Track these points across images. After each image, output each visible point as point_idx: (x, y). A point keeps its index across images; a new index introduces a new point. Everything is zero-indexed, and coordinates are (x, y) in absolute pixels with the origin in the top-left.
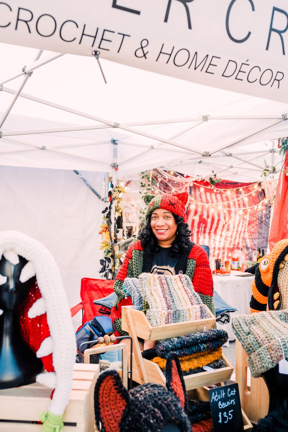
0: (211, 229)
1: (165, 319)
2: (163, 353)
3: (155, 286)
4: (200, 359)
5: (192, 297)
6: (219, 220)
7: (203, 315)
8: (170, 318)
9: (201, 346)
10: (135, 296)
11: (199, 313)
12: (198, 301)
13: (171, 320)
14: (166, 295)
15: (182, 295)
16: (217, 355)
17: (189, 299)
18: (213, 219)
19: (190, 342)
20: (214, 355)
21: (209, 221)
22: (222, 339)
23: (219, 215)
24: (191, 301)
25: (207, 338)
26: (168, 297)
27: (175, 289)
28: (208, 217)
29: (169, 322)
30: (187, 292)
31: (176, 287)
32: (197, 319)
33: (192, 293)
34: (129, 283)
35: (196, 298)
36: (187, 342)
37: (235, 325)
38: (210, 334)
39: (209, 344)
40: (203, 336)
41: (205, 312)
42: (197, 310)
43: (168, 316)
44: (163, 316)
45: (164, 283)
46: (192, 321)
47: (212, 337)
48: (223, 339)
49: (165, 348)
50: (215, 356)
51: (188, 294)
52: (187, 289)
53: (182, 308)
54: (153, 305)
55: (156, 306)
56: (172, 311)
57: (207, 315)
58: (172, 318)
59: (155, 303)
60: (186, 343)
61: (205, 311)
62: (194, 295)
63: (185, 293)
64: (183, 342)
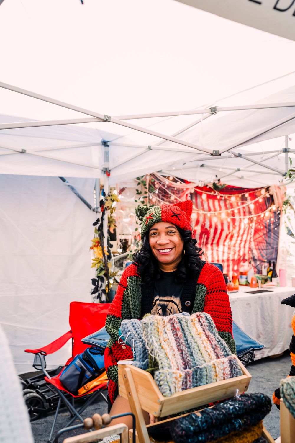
0: (213, 240)
1: (181, 383)
2: (182, 440)
3: (166, 333)
4: (234, 441)
5: (217, 345)
6: (222, 230)
7: (234, 372)
8: (188, 382)
9: (235, 423)
10: (137, 348)
11: (228, 370)
12: (225, 350)
13: (190, 383)
14: (181, 346)
15: (203, 343)
16: (257, 432)
17: (212, 349)
18: (216, 229)
19: (221, 419)
20: (252, 432)
21: (212, 231)
22: (263, 408)
23: (222, 224)
24: (216, 351)
25: (244, 411)
26: (184, 349)
27: (194, 336)
28: (211, 226)
29: (188, 386)
30: (210, 338)
31: (194, 333)
32: (226, 378)
33: (217, 339)
34: (127, 328)
35: (222, 347)
36: (215, 420)
37: (287, 394)
38: (247, 403)
39: (246, 418)
40: (237, 408)
41: (235, 367)
42: (225, 365)
43: (186, 378)
44: (179, 379)
45: (178, 328)
46: (220, 383)
47: (251, 407)
48: (265, 409)
49: (184, 432)
50: (254, 433)
51: (211, 342)
52: (209, 334)
53: (205, 365)
54: (164, 364)
55: (169, 364)
56: (191, 371)
57: (239, 371)
58: (192, 381)
59: (166, 361)
60: (214, 421)
61: (237, 365)
62: (220, 343)
63: (207, 341)
64: (210, 421)
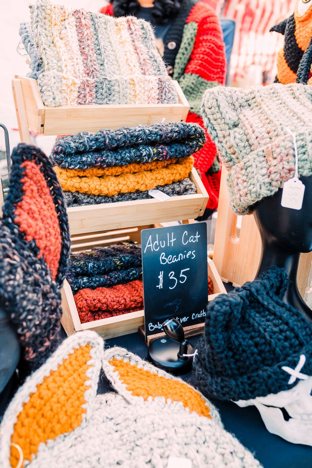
1: (76, 94)
2: (58, 156)
3: (65, 28)
4: (143, 175)
5: (148, 61)
6: (272, 13)
7: (164, 97)
8: (88, 95)
9: (143, 150)
10: (33, 53)
11: (155, 92)
12: (158, 69)
13: (91, 98)
14: (87, 48)
15: (126, 55)
16: (180, 171)
17: (139, 64)
18: (264, 11)
19: (118, 140)
20: (173, 170)
21: (258, 13)
22: (193, 142)
23: (273, 5)
24: (143, 68)
25: (158, 137)
26: (92, 54)
27: (113, 42)
28: (257, 6)
29: (87, 102)
30: (138, 51)
31: (115, 38)
32: (150, 102)
33: (150, 54)
34: (25, 28)
35: (155, 64)
36: (110, 139)
38: (164, 129)
39: (162, 149)
40: (147, 131)
41: (167, 91)
42: (151, 86)
43: (84, 89)
44: (73, 88)
45: (86, 25)
47: (170, 135)
48: (195, 142)
49: (60, 147)
50: (175, 172)
51: (140, 55)
52: (139, 44)
53: (116, 77)
54: (51, 64)
55: (60, 67)
56: (92, 80)
57: (173, 97)
58: (95, 95)
59: (55, 61)
60: (107, 141)
61: (169, 89)
62: (153, 59)
63: (133, 53)
64: (102, 139)
